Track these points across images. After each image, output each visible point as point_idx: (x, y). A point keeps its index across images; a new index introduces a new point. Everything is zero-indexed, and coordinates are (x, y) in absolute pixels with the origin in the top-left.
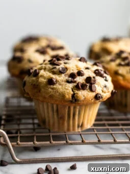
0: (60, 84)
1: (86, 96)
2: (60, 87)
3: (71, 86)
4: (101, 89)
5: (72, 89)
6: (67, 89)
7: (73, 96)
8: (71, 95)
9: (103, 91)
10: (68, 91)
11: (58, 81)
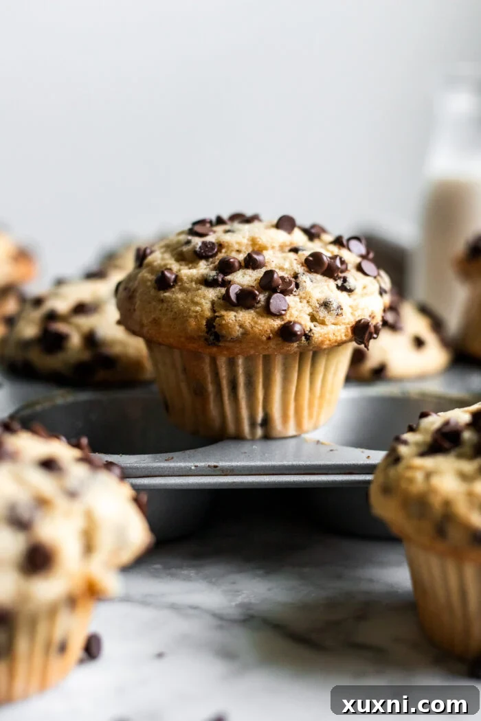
0: (183, 289)
1: (247, 324)
2: (180, 296)
3: (212, 294)
4: (309, 310)
5: (213, 303)
6: (197, 304)
7: (211, 323)
8: (204, 323)
9: (313, 318)
10: (198, 308)
11: (181, 280)
